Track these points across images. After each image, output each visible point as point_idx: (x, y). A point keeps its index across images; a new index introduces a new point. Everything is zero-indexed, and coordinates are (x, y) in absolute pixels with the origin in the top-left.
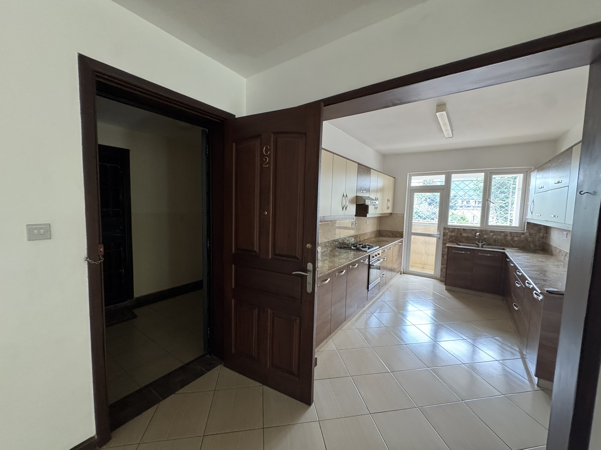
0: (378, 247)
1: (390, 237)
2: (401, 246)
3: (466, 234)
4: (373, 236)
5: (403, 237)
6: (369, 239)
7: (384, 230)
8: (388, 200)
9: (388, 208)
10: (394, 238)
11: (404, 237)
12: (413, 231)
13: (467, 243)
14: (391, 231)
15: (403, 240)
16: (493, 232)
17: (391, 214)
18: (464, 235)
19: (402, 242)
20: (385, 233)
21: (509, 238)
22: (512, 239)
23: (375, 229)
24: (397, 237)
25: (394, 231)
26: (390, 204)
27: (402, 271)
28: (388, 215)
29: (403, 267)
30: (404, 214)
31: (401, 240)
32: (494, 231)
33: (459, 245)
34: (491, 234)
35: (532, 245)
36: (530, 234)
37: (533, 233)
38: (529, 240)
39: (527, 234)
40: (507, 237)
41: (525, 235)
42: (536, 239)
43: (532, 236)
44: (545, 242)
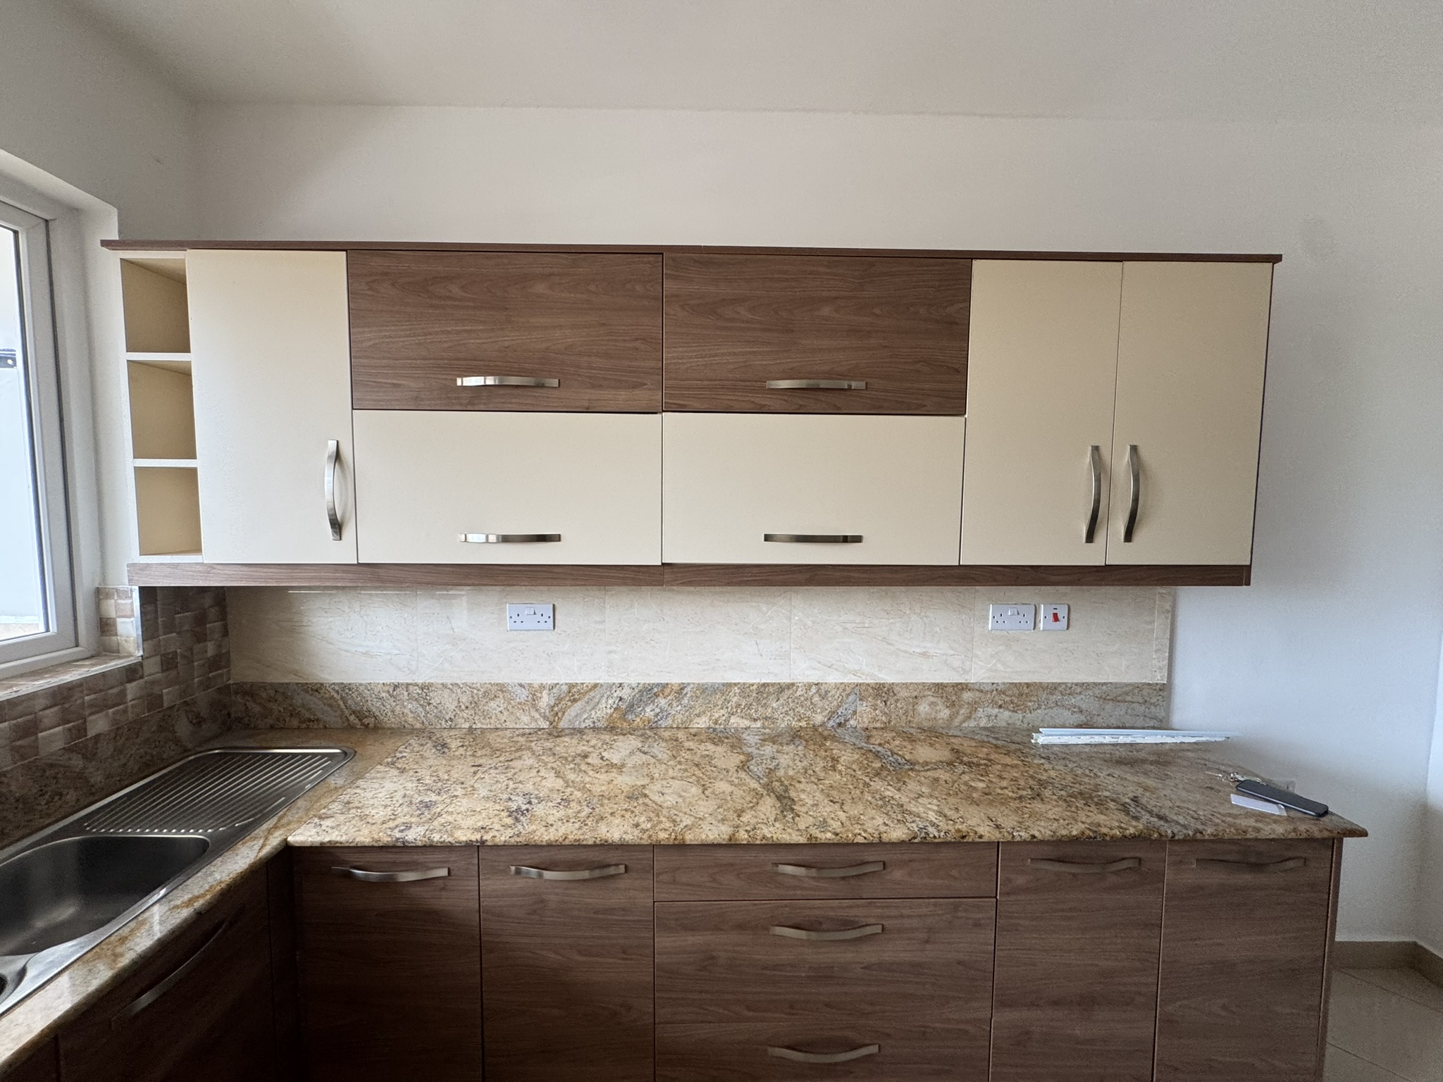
21: (53, 738)
22: (80, 743)
35: (183, 728)
36: (168, 663)
37: (179, 651)
38: (166, 705)
39: (152, 669)
40: (40, 735)
41: (142, 677)
42: (196, 680)
43: (177, 667)
44: (231, 682)
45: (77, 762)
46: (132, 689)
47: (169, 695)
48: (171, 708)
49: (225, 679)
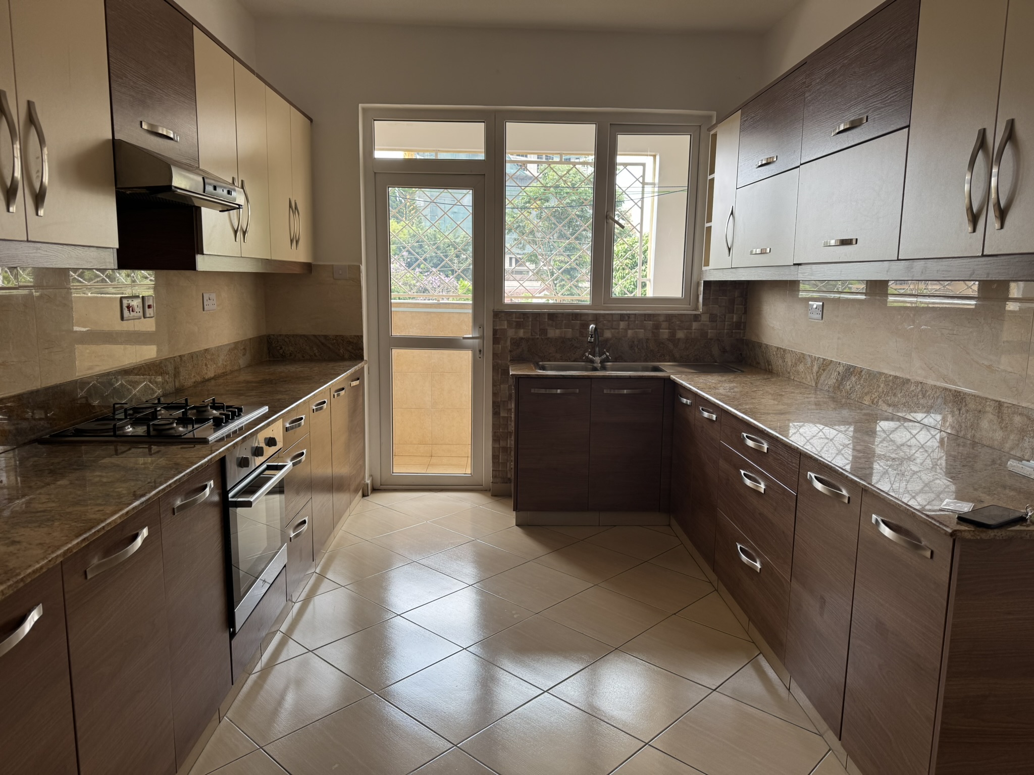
0: (265, 409)
1: (312, 359)
2: (357, 392)
3: (558, 331)
4: (242, 362)
5: (361, 358)
6: (224, 374)
7: (287, 336)
8: (293, 208)
9: (294, 240)
10: (331, 365)
11: (365, 358)
12: (395, 333)
13: (562, 360)
14: (315, 336)
15: (363, 368)
16: (627, 318)
17: (308, 267)
18: (553, 333)
19: (358, 376)
20: (291, 349)
21: (664, 333)
23: (249, 333)
24: (343, 359)
25: (326, 337)
26: (301, 225)
27: (367, 484)
28: (297, 270)
29: (370, 469)
30: (359, 268)
31: (356, 368)
32: (629, 315)
33: (543, 368)
34: (622, 325)
35: (716, 351)
36: (713, 318)
37: (718, 314)
38: (709, 337)
39: (705, 318)
40: (661, 330)
41: (700, 321)
42: (725, 331)
43: (716, 321)
44: (745, 338)
45: (671, 346)
46: (695, 325)
47: (711, 333)
48: (711, 339)
49: (742, 336)
